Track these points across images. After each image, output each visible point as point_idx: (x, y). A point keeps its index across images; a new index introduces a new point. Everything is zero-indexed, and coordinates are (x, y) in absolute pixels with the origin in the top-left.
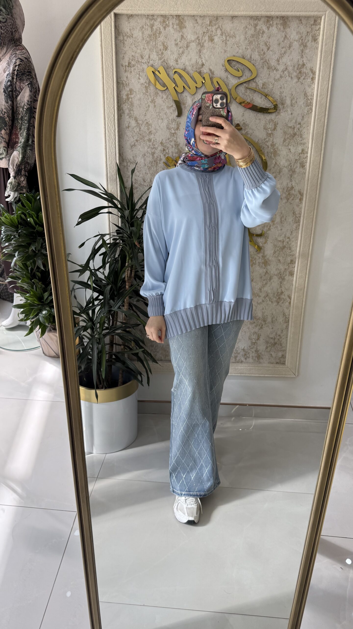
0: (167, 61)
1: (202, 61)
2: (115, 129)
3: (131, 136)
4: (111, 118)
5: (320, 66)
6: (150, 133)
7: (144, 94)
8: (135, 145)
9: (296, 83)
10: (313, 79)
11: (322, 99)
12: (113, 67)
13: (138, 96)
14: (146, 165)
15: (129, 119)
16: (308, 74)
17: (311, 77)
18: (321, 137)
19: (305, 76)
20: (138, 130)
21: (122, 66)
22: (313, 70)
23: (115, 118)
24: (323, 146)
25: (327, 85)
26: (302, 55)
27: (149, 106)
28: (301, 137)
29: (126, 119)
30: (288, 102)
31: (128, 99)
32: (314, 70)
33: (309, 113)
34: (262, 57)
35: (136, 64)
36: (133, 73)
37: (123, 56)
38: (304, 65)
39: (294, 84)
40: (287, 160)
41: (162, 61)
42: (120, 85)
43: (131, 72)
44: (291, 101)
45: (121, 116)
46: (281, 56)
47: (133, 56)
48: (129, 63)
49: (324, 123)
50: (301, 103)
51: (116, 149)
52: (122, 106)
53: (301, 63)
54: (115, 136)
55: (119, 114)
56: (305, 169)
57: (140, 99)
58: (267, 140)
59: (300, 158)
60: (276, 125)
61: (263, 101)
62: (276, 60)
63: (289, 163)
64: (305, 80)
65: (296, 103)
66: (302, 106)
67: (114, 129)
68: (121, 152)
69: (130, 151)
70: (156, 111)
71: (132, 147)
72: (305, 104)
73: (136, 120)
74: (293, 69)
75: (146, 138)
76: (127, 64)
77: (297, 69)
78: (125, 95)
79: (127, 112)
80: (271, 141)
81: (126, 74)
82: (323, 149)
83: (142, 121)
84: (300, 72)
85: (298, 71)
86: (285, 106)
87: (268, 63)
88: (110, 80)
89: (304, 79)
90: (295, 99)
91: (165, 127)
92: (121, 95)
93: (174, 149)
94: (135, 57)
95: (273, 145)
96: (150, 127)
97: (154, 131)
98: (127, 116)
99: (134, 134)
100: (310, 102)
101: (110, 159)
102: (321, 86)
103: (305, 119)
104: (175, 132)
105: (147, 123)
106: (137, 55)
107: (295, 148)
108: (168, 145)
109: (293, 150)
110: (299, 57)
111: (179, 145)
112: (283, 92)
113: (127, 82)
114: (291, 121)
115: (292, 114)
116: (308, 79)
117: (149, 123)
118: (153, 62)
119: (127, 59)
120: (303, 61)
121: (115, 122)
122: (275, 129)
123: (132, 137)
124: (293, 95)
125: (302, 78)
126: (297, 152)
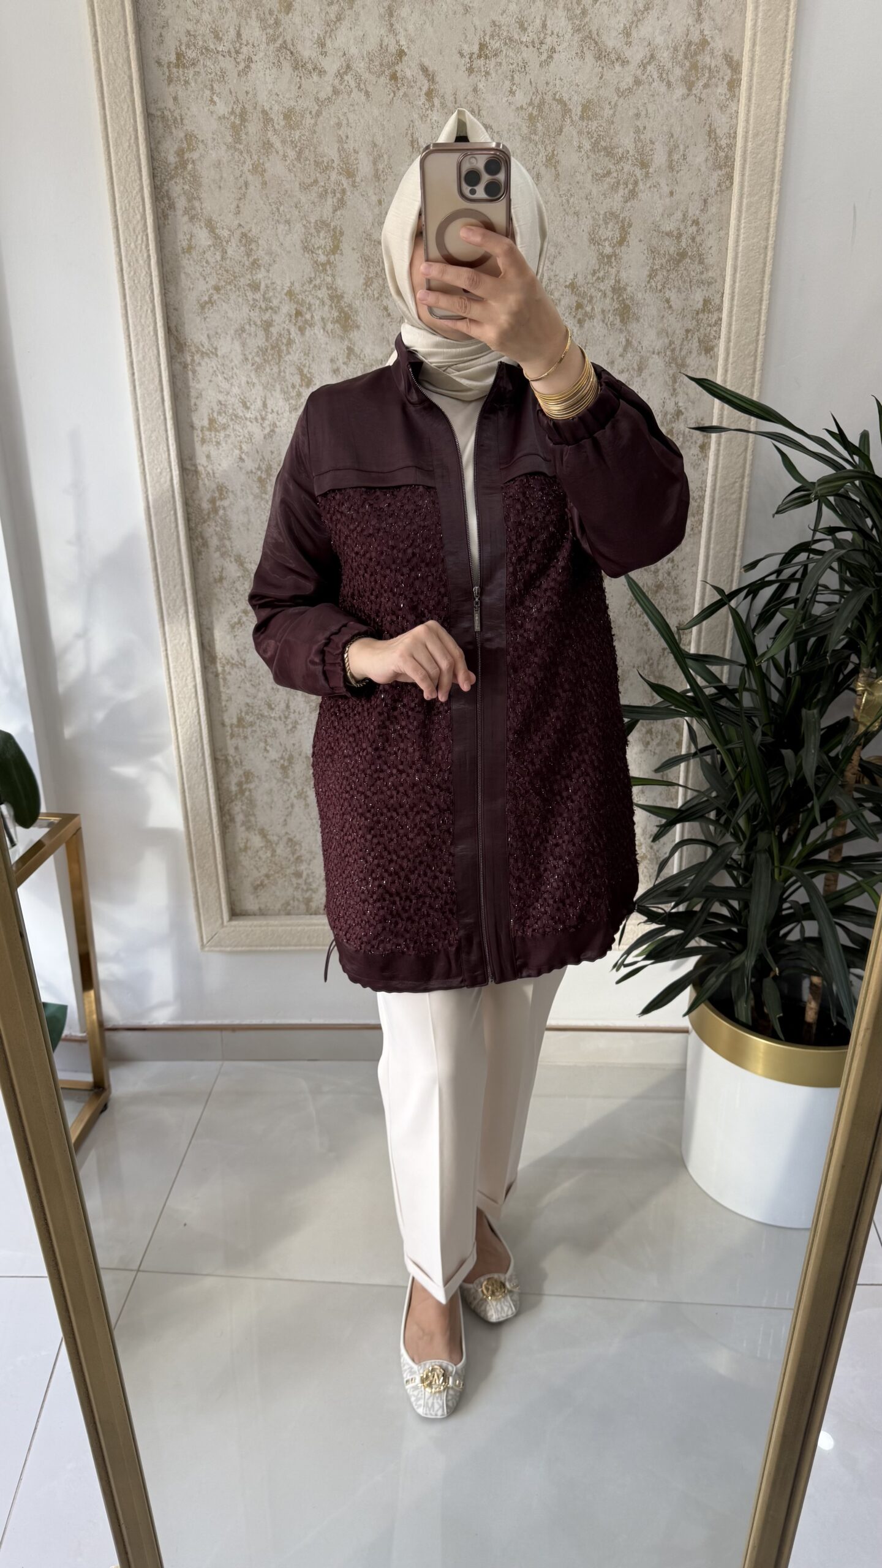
0: (293, 45)
1: (397, 42)
2: (149, 256)
3: (198, 275)
4: (135, 222)
5: (754, 45)
6: (255, 265)
7: (229, 147)
8: (211, 302)
9: (684, 98)
10: (733, 85)
11: (762, 145)
12: (130, 68)
13: (213, 155)
14: (247, 359)
15: (190, 224)
16: (718, 72)
17: (727, 78)
18: (761, 260)
19: (710, 78)
20: (219, 258)
21: (159, 63)
22: (731, 58)
23: (145, 222)
24: (766, 288)
25: (776, 103)
26: (699, 14)
27: (246, 184)
28: (701, 262)
29: (183, 227)
30: (659, 159)
31: (183, 164)
32: (735, 58)
33: (724, 188)
34: (578, 22)
35: (201, 58)
36: (193, 84)
37: (161, 36)
38: (704, 43)
39: (676, 104)
40: (663, 332)
41: (277, 45)
42: (155, 123)
43: (187, 82)
44: (670, 153)
45: (166, 216)
46: (635, 19)
47: (188, 32)
48: (179, 56)
49: (769, 218)
50: (700, 159)
51: (154, 315)
52: (166, 188)
53: (695, 37)
54: (151, 276)
55: (160, 210)
56: (715, 358)
57: (218, 165)
58: (601, 274)
59: (698, 324)
60: (624, 230)
61: (585, 158)
62: (620, 30)
63: (667, 341)
64: (708, 91)
65: (684, 159)
66: (703, 169)
67: (145, 255)
68: (172, 325)
69: (198, 319)
70: (267, 197)
71: (203, 307)
72: (710, 163)
73: (211, 226)
74: (673, 58)
75: (243, 281)
76: (173, 58)
77: (686, 58)
78: (172, 151)
79: (181, 203)
80: (613, 277)
81: (172, 88)
82: (766, 296)
83: (230, 230)
84: (694, 66)
85: (688, 64)
86: (651, 170)
87: (596, 43)
88: (125, 107)
89: (706, 86)
90: (682, 147)
91: (299, 246)
92: (163, 154)
93: (326, 308)
94: (195, 37)
95: (620, 288)
96: (253, 246)
97: (267, 258)
98: (183, 215)
99: (208, 270)
100: (726, 157)
101: (141, 345)
102: (758, 106)
103: (713, 210)
104: (329, 262)
105: (244, 235)
106: (201, 30)
107: (683, 295)
108: (310, 299)
109: (676, 301)
110: (690, 21)
111: (343, 297)
112: (645, 128)
113: (176, 114)
114: (670, 215)
115: (672, 193)
116: (717, 86)
117: (249, 235)
118: (251, 50)
119: (171, 44)
120: (702, 32)
121: (147, 235)
122: (622, 241)
123: (201, 279)
124: (675, 136)
125: (701, 84)
126: (689, 309)
